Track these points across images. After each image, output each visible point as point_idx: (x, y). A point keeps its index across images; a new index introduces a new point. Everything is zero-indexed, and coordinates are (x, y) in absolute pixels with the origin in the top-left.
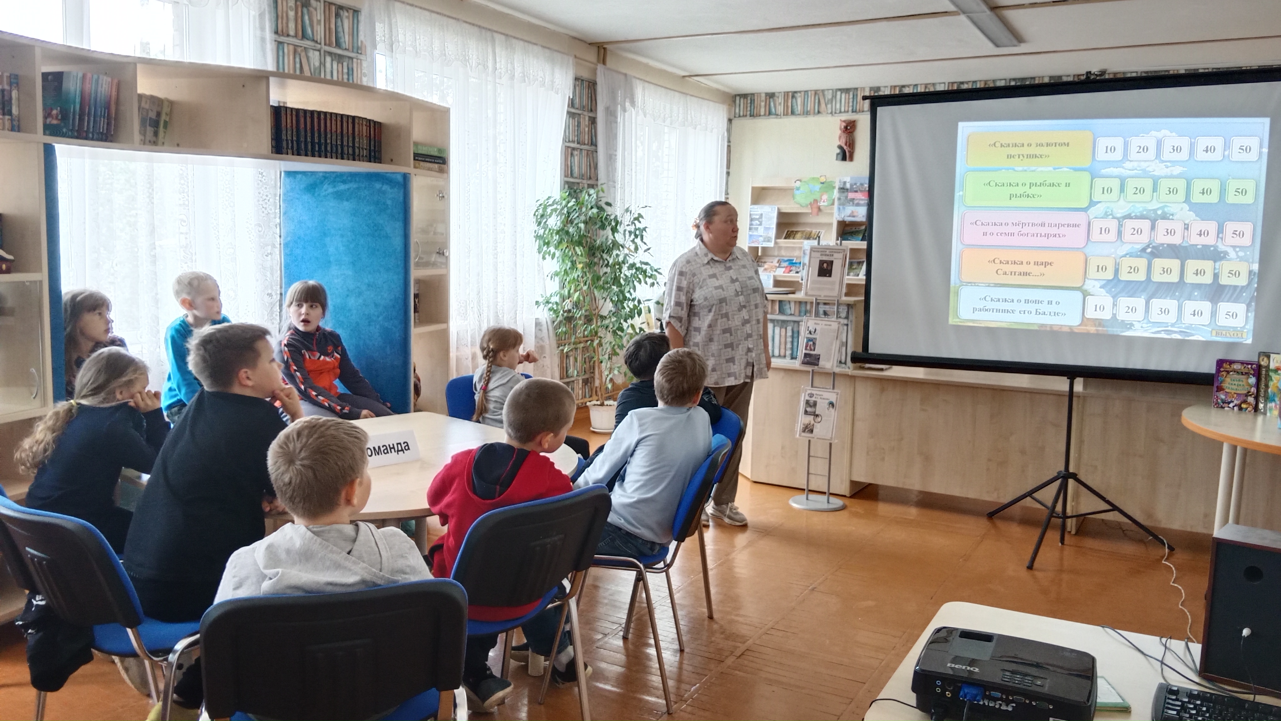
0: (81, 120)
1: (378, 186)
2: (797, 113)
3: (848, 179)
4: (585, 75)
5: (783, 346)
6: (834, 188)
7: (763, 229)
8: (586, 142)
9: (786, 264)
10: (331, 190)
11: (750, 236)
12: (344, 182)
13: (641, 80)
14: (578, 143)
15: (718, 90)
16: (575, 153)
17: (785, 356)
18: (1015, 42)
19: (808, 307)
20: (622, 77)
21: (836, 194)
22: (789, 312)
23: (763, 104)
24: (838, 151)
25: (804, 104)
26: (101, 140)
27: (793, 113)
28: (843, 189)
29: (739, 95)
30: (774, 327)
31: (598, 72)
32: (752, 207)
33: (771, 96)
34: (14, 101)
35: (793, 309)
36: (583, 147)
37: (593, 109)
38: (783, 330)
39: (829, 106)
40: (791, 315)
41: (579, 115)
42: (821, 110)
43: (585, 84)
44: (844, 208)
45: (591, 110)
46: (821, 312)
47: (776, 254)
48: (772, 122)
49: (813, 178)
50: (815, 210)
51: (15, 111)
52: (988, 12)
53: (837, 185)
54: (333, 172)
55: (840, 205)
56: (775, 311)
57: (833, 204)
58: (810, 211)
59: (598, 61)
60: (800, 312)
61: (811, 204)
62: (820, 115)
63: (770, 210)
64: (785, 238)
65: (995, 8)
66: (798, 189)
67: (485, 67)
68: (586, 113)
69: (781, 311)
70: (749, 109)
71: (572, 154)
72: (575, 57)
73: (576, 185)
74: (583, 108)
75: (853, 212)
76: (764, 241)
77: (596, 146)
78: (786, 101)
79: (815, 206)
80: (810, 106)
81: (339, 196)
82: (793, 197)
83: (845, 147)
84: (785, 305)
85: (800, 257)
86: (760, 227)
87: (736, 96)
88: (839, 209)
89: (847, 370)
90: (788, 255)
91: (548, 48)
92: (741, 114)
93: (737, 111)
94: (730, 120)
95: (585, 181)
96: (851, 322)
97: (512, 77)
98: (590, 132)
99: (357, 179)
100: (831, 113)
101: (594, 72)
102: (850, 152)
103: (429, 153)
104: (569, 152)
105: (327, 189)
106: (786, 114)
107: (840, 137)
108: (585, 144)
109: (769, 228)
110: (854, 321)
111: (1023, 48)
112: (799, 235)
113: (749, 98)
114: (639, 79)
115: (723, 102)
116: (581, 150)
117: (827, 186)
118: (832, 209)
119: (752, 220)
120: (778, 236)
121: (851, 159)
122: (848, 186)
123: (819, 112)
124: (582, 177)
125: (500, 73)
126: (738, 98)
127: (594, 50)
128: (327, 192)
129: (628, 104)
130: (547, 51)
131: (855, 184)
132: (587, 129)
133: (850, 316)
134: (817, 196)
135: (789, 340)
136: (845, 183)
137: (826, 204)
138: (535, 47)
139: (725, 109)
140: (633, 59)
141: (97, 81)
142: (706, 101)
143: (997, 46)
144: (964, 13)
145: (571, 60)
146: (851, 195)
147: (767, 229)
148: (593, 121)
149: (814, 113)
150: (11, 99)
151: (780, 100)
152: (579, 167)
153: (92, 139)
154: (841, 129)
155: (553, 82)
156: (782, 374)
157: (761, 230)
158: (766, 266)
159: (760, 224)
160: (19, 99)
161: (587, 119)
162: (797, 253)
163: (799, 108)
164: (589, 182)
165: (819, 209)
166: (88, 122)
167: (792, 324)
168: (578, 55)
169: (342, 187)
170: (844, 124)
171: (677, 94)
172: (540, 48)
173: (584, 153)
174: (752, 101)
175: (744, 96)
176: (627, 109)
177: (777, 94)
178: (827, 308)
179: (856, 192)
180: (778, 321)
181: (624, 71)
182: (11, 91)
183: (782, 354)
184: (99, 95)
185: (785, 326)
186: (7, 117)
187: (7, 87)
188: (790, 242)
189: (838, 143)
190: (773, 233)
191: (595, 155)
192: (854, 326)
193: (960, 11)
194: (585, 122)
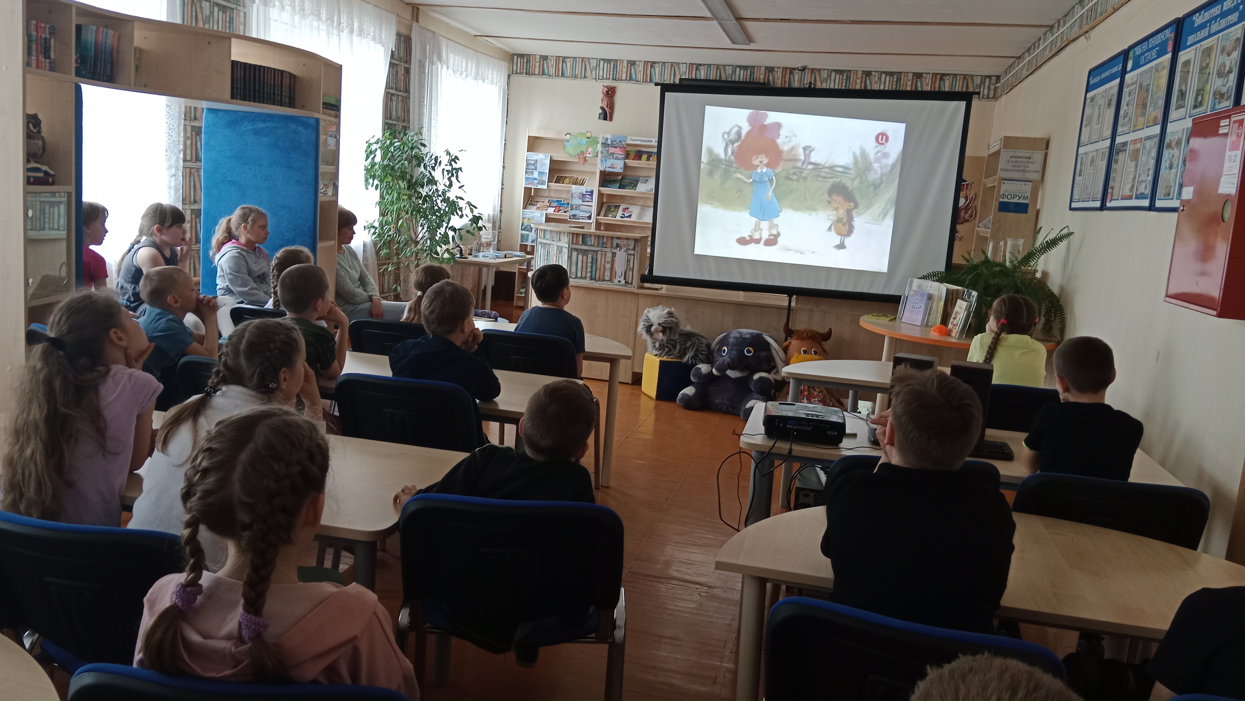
0: (95, 64)
1: (294, 126)
2: (566, 75)
3: (609, 136)
4: (404, 31)
5: (584, 270)
6: (598, 142)
7: (537, 173)
8: (402, 89)
9: (555, 204)
10: (250, 127)
11: (527, 178)
12: (263, 121)
13: (445, 37)
14: (396, 90)
15: (500, 49)
16: (394, 98)
17: (585, 278)
18: (747, 42)
19: (605, 240)
20: (431, 34)
21: (599, 147)
22: (590, 243)
23: (537, 64)
24: (600, 111)
25: (573, 68)
26: (106, 81)
27: (563, 75)
28: (605, 144)
29: (516, 54)
30: (578, 255)
31: (414, 29)
32: (528, 153)
33: (545, 58)
34: (52, 48)
35: (593, 241)
36: (399, 93)
37: (408, 61)
38: (585, 257)
39: (594, 73)
40: (591, 245)
41: (397, 65)
42: (587, 75)
43: (402, 38)
44: (606, 160)
45: (406, 62)
46: (615, 245)
47: (546, 195)
48: (544, 80)
49: (581, 133)
50: (582, 160)
51: (52, 55)
52: (734, 21)
53: (601, 140)
54: (253, 113)
55: (602, 157)
56: (580, 242)
57: (597, 156)
58: (578, 161)
59: (413, 19)
60: (598, 244)
61: (578, 154)
62: (586, 79)
63: (544, 157)
64: (555, 182)
65: (739, 19)
66: (568, 141)
67: (333, 22)
68: (402, 64)
69: (584, 243)
70: (525, 67)
71: (391, 100)
72: (398, 15)
73: (393, 126)
74: (400, 59)
75: (613, 164)
76: (538, 184)
77: (409, 93)
78: (557, 64)
79: (581, 156)
80: (578, 71)
81: (257, 132)
82: (564, 147)
83: (606, 109)
84: (587, 238)
85: (568, 199)
86: (535, 172)
87: (514, 54)
88: (602, 160)
89: (633, 289)
90: (557, 196)
91: (378, 7)
92: (518, 71)
93: (515, 68)
94: (509, 76)
95: (400, 123)
96: (637, 252)
97: (352, 32)
98: (405, 80)
99: (275, 120)
100: (595, 79)
101: (410, 28)
102: (610, 113)
103: (329, 102)
104: (388, 97)
105: (248, 126)
106: (557, 76)
107: (602, 100)
108: (401, 91)
109: (543, 173)
110: (639, 253)
111: (752, 46)
112: (567, 180)
113: (525, 58)
114: (443, 36)
115: (504, 60)
116: (398, 95)
117: (592, 140)
118: (596, 160)
119: (527, 165)
120: (550, 181)
121: (611, 120)
122: (609, 142)
123: (585, 77)
124: (398, 119)
125: (343, 27)
126: (515, 57)
127: (410, 9)
128: (246, 129)
129: (435, 58)
130: (377, 9)
131: (616, 141)
132: (402, 78)
133: (636, 248)
134: (583, 149)
135: (589, 265)
136: (607, 139)
137: (590, 155)
138: (368, 5)
139: (506, 66)
140: (438, 19)
141: (107, 33)
142: (492, 59)
143: (734, 43)
144: (717, 19)
145: (394, 18)
146: (612, 150)
147: (541, 173)
148: (407, 71)
149: (581, 77)
150: (50, 46)
151: (552, 62)
152: (396, 110)
153: (103, 81)
154: (603, 93)
155: (381, 37)
156: (583, 291)
157: (536, 175)
158: (539, 205)
159: (536, 169)
160: (55, 45)
161: (403, 68)
162: (564, 195)
163: (568, 72)
164: (403, 124)
165: (585, 159)
166: (101, 67)
167: (592, 252)
168: (399, 14)
169: (261, 125)
170: (606, 89)
171: (471, 51)
172: (372, 6)
173: (400, 98)
174: (528, 61)
175: (521, 56)
176: (435, 62)
177: (549, 58)
178: (619, 241)
179: (616, 147)
180: (581, 250)
181: (432, 30)
182: (50, 39)
183: (584, 276)
184: (107, 46)
185: (586, 254)
186: (48, 60)
187: (48, 36)
188: (559, 186)
189: (601, 105)
190: (546, 178)
191: (408, 101)
192: (639, 256)
193: (714, 18)
194: (401, 71)
